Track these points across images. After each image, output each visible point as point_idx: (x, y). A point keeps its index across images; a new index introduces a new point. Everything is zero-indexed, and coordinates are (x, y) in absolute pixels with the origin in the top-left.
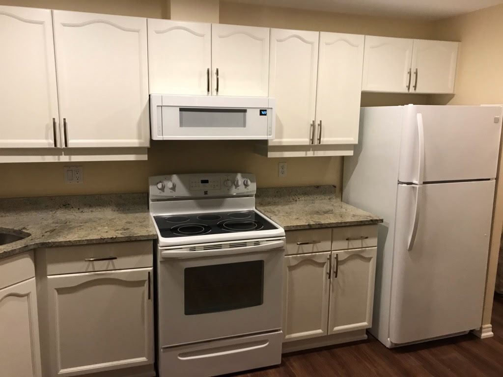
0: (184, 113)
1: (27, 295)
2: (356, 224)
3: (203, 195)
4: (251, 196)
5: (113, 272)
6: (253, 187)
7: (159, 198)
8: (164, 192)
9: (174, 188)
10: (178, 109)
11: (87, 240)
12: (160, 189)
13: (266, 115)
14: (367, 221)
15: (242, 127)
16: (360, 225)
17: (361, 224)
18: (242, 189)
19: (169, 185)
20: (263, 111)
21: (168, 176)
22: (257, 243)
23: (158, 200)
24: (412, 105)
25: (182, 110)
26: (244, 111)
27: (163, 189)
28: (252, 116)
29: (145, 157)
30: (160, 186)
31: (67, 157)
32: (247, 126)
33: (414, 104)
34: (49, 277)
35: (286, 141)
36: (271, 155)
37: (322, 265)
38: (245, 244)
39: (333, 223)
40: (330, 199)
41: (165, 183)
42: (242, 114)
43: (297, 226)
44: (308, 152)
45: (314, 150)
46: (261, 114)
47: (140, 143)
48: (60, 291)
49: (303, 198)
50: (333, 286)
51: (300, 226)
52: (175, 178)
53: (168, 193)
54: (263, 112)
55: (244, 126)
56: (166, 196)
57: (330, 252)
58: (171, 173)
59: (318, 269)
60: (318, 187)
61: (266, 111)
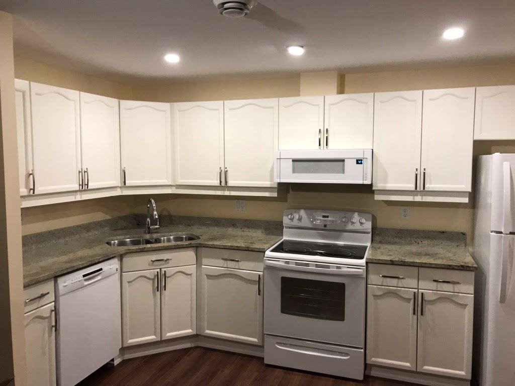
0: (296, 163)
1: (190, 275)
2: (443, 266)
3: (323, 228)
4: (368, 233)
5: (238, 270)
6: (368, 225)
7: (290, 226)
8: (293, 221)
9: (300, 219)
10: (291, 160)
11: (223, 246)
12: (290, 219)
13: (361, 163)
14: (456, 266)
15: (341, 173)
16: (448, 269)
17: (448, 267)
18: (357, 226)
19: (297, 217)
20: (360, 160)
21: (297, 210)
22: (338, 268)
23: (290, 228)
24: (499, 154)
25: (294, 161)
26: (343, 161)
27: (292, 219)
28: (350, 165)
29: (275, 195)
30: (289, 217)
31: (228, 192)
32: (345, 172)
33: (501, 153)
34: (203, 266)
35: (390, 186)
36: (378, 197)
37: (408, 300)
38: (328, 267)
39: (417, 262)
40: (458, 246)
41: (295, 215)
42: (341, 163)
43: (379, 260)
44: (416, 197)
45: (422, 195)
46: (357, 163)
47: (271, 184)
48: (209, 277)
49: (426, 242)
50: (420, 323)
51: (382, 260)
52: (302, 212)
53: (296, 223)
54: (359, 162)
55: (343, 172)
56: (294, 225)
57: (417, 290)
58: (300, 208)
59: (406, 304)
60: (443, 232)
61: (362, 160)
